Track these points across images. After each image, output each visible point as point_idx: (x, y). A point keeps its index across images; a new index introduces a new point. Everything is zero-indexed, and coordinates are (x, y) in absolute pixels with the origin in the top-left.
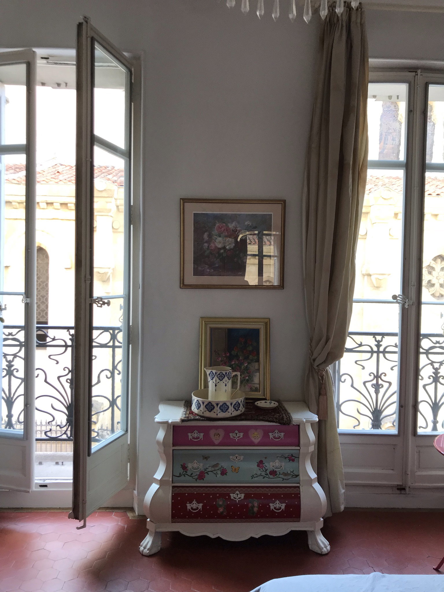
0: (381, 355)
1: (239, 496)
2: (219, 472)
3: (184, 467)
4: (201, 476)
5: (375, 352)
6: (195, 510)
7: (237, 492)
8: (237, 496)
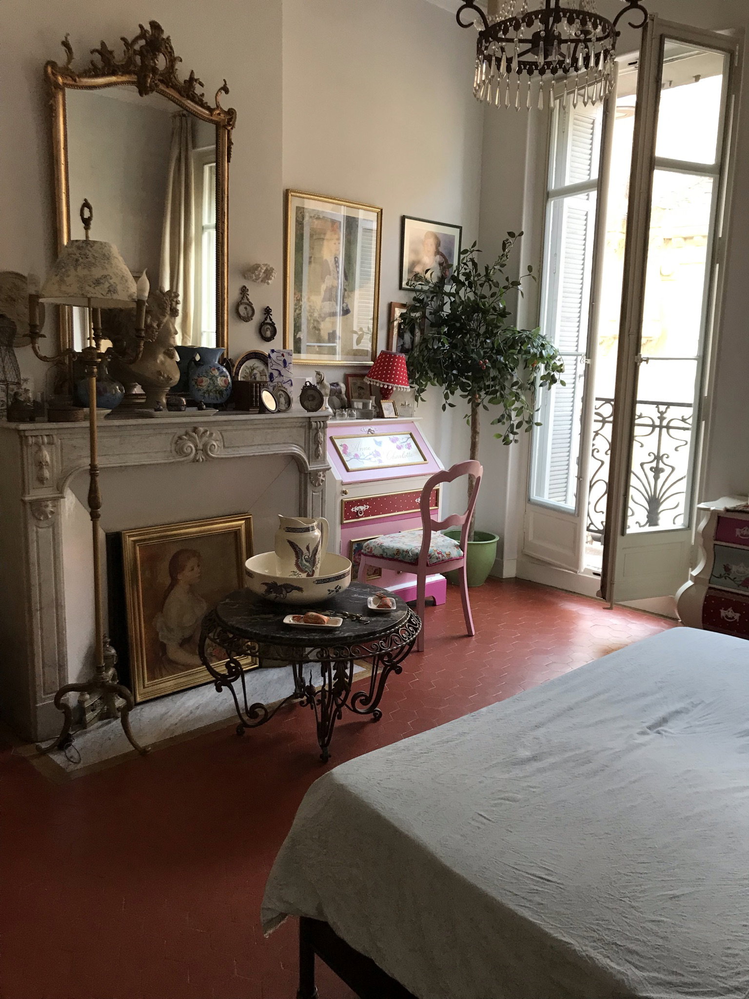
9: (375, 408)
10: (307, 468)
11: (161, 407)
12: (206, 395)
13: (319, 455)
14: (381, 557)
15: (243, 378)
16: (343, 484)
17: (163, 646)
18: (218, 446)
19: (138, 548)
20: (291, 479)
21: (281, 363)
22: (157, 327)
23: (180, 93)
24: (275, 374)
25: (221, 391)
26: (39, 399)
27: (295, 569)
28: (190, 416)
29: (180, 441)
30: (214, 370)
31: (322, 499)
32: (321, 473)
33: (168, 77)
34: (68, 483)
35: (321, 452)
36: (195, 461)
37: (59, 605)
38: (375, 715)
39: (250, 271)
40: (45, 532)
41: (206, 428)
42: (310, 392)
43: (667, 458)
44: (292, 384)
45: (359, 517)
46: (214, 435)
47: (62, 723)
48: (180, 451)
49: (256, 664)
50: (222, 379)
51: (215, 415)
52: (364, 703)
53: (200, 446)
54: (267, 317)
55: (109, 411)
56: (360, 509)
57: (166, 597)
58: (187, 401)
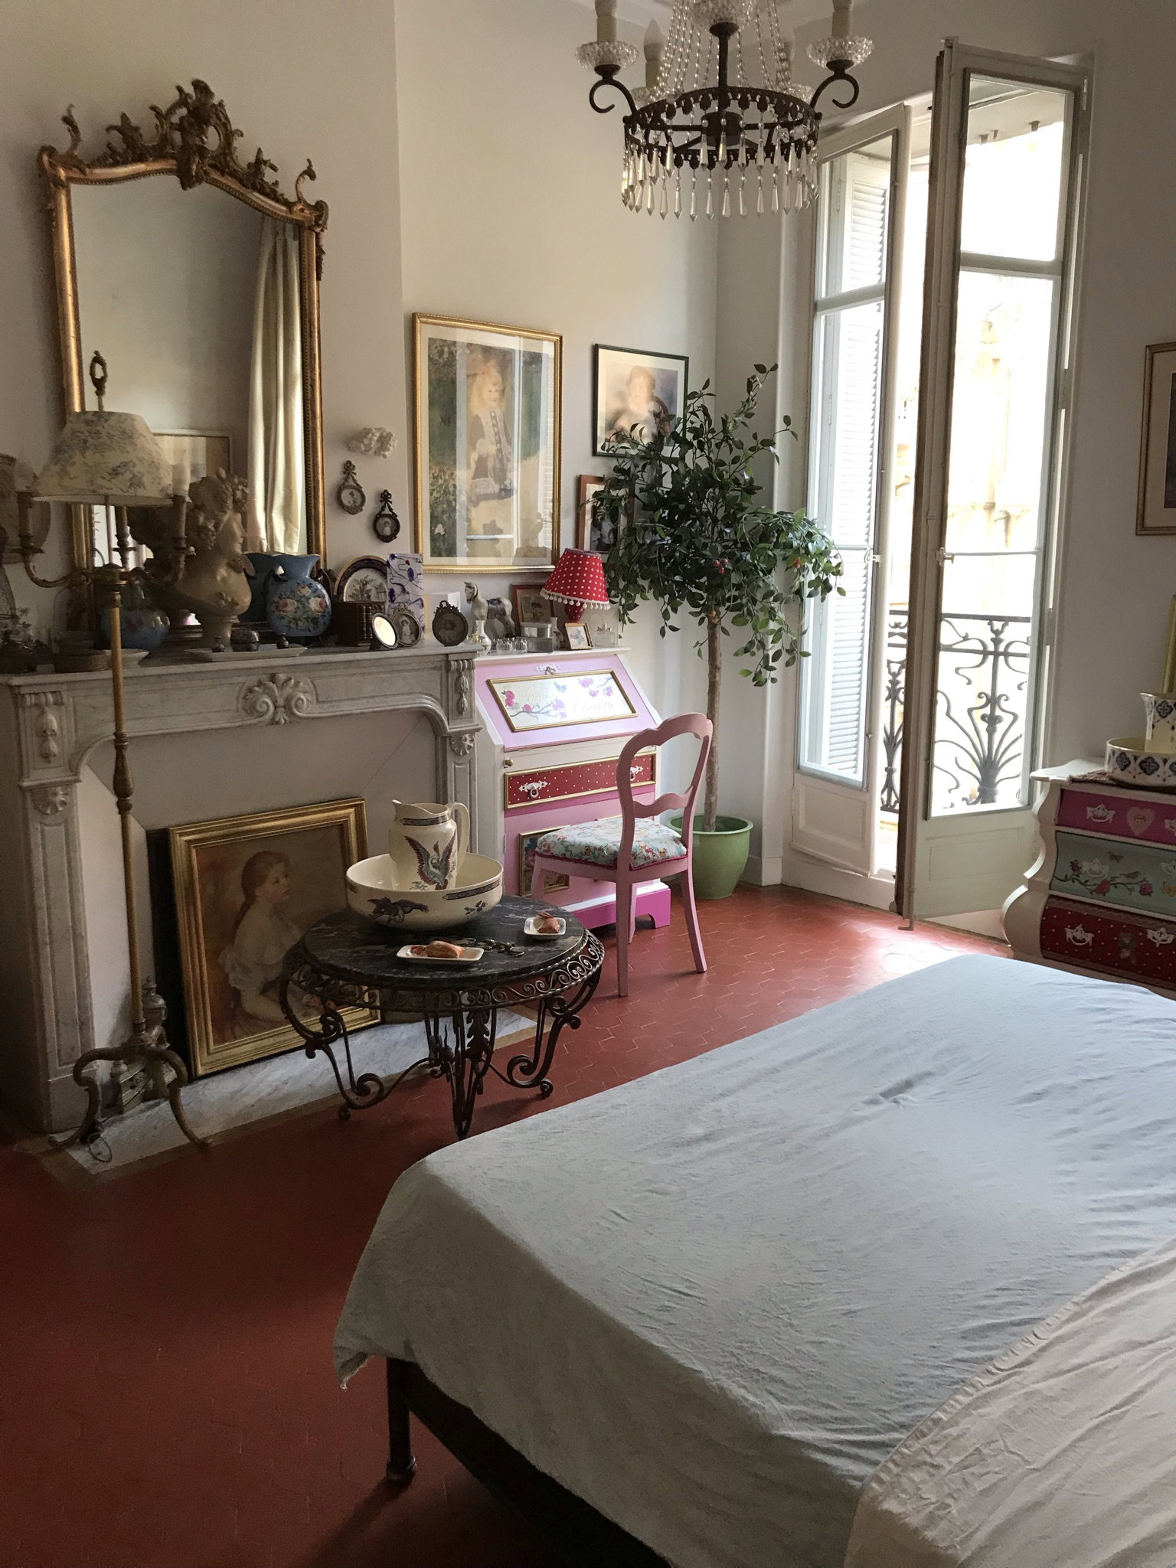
2: (1138, 888)
3: (1075, 867)
4: (1102, 889)
6: (1078, 942)
7: (1162, 929)
9: (557, 634)
10: (445, 728)
11: (222, 646)
12: (293, 625)
13: (463, 709)
14: (563, 858)
15: (350, 596)
16: (505, 750)
17: (236, 994)
18: (308, 700)
19: (194, 852)
20: (423, 745)
21: (405, 574)
22: (213, 529)
23: (241, 181)
24: (397, 590)
25: (315, 618)
26: (44, 639)
27: (419, 879)
28: (267, 657)
29: (250, 696)
30: (303, 588)
31: (470, 774)
32: (467, 736)
33: (223, 162)
34: (86, 759)
35: (466, 705)
36: (274, 722)
37: (77, 936)
38: (543, 1088)
39: (355, 440)
40: (55, 833)
41: (289, 675)
42: (449, 617)
43: (1006, 700)
44: (423, 605)
45: (532, 799)
46: (302, 684)
47: (86, 1105)
48: (251, 709)
49: (376, 1018)
50: (317, 600)
51: (305, 654)
52: (526, 1071)
53: (281, 702)
54: (384, 506)
55: (145, 653)
56: (533, 787)
57: (238, 923)
58: (261, 635)
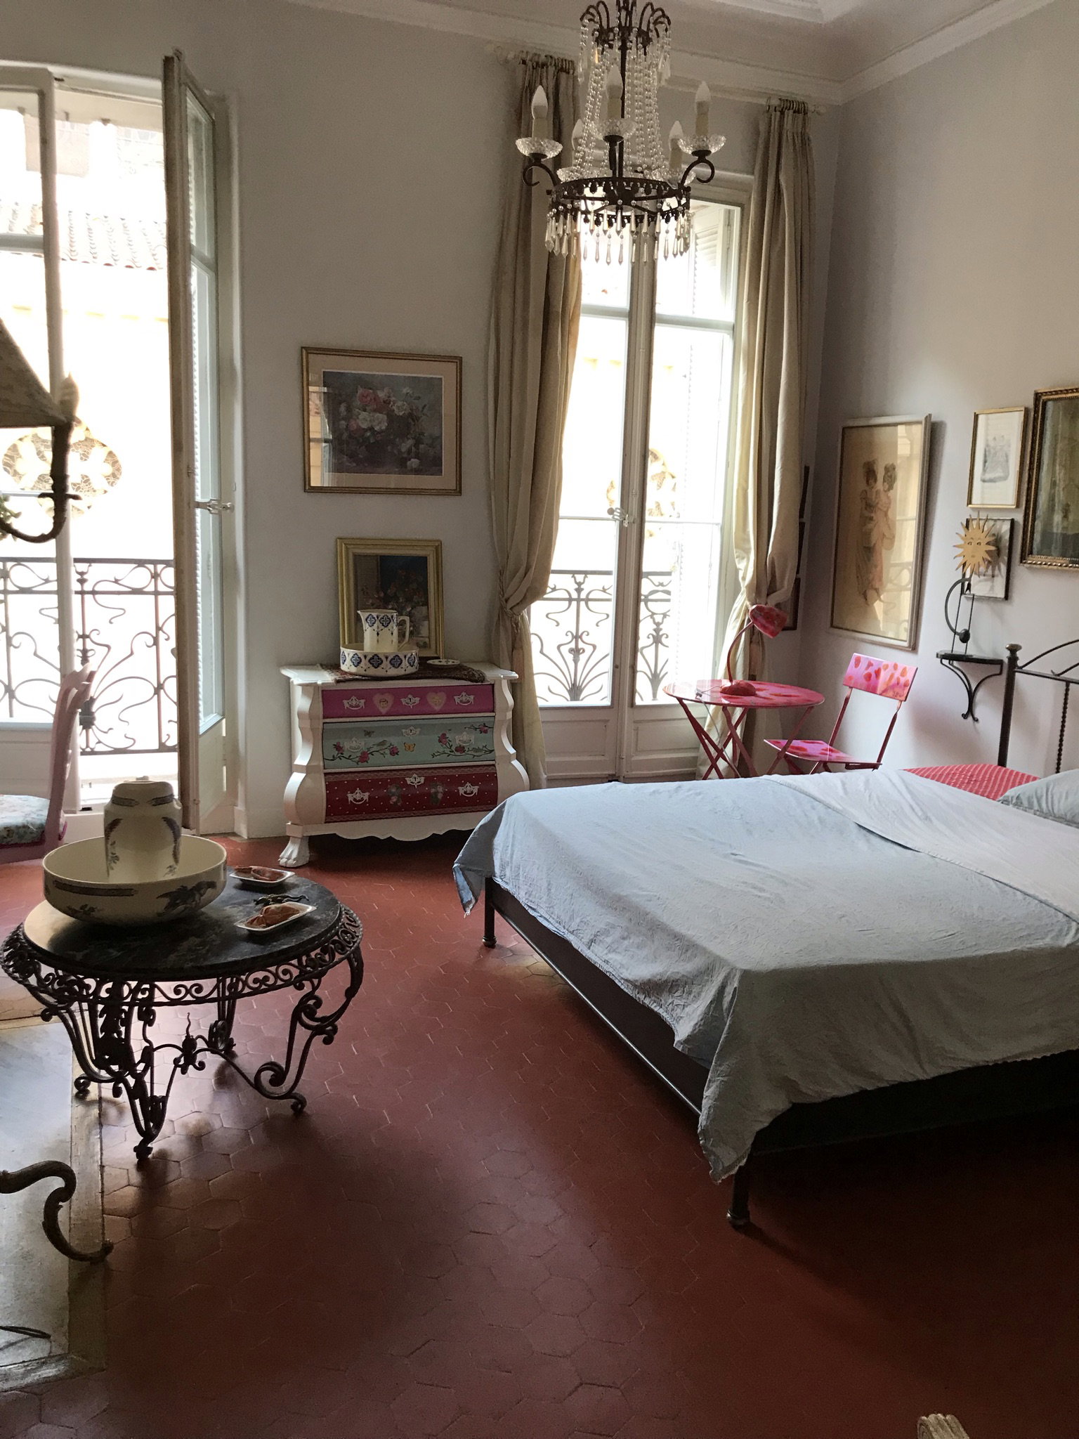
0: (582, 603)
1: (418, 780)
2: (387, 751)
3: (338, 747)
4: (364, 758)
5: (574, 600)
6: (359, 801)
7: (415, 775)
8: (415, 780)
